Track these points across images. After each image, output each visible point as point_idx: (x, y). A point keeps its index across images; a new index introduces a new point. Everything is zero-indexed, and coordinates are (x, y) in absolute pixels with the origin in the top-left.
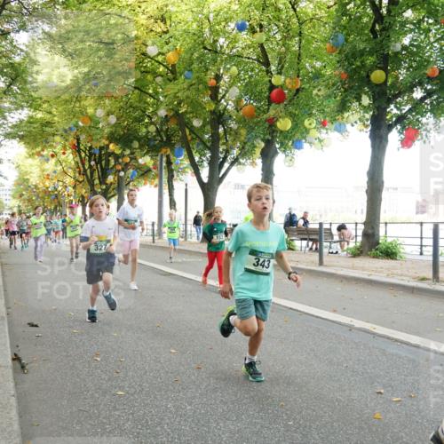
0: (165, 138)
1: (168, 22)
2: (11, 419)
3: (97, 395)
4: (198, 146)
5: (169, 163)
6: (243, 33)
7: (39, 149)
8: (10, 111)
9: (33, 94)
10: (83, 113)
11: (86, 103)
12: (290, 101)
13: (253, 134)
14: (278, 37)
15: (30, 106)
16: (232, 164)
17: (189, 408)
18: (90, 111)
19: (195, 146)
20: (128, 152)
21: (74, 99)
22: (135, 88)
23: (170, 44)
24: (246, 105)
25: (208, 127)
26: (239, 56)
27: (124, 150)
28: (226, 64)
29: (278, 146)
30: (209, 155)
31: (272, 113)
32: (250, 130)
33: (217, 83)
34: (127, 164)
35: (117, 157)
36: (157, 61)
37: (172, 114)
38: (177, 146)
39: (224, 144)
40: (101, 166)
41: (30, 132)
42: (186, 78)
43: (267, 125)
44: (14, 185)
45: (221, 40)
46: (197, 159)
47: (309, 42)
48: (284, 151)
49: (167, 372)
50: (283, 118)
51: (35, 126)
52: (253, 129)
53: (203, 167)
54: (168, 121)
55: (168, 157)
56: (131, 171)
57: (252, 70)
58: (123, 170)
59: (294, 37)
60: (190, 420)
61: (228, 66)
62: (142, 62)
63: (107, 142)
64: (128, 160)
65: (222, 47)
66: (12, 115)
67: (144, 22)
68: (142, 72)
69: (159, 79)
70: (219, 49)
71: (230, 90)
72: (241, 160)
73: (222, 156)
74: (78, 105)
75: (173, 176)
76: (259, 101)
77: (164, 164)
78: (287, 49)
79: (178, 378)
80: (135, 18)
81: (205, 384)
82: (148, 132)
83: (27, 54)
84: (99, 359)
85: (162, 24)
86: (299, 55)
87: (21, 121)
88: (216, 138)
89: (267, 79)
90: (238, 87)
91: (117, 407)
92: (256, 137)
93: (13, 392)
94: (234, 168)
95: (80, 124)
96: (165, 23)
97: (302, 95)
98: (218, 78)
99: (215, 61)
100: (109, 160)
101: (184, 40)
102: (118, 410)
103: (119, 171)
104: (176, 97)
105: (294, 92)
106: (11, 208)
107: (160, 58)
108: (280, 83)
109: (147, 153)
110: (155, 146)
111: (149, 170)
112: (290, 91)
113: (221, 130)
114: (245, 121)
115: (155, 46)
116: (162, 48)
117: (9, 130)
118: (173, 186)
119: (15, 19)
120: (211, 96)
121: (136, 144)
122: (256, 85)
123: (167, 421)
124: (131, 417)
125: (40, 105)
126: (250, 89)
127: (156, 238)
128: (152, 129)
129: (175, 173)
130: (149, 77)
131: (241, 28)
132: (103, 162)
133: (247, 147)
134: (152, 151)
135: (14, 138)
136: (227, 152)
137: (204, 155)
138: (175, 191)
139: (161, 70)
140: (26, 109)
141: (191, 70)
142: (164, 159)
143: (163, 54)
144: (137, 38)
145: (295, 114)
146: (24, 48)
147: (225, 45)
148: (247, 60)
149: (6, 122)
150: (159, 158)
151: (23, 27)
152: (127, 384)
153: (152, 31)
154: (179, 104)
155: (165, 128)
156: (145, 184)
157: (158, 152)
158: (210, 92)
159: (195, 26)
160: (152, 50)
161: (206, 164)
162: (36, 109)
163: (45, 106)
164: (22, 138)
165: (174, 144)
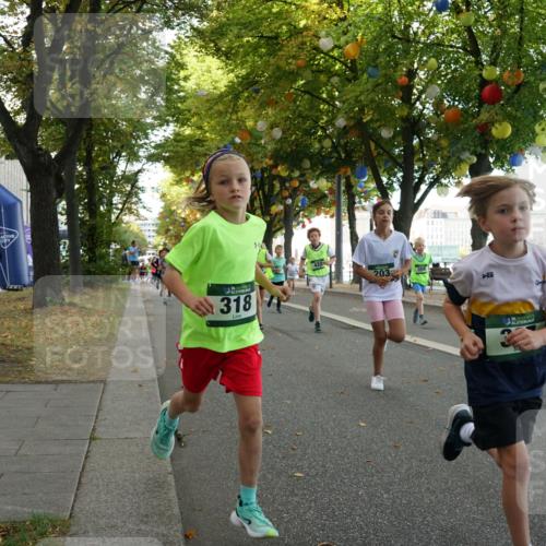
0: (343, 155)
1: (346, 6)
2: (170, 500)
3: (270, 476)
4: (385, 164)
5: (349, 187)
6: (444, 13)
7: (188, 174)
8: (153, 127)
9: (179, 105)
10: (240, 127)
11: (245, 114)
12: (509, 99)
13: (459, 146)
14: (491, 15)
15: (177, 121)
16: (431, 186)
17: (385, 496)
18: (250, 123)
19: (382, 163)
20: (297, 174)
21: (230, 110)
22: (306, 92)
23: (349, 34)
24: (449, 107)
25: (400, 139)
26: (439, 45)
27: (292, 171)
28: (421, 57)
29: (491, 160)
30: (400, 175)
31: (484, 116)
32: (455, 140)
33: (410, 81)
34: (295, 189)
35: (283, 181)
36: (332, 57)
37: (352, 123)
38: (359, 165)
39: (420, 160)
40: (264, 193)
41: (177, 152)
42: (370, 76)
43: (477, 133)
44: (159, 218)
45: (415, 25)
46: (385, 180)
47: (534, 20)
48: (502, 167)
49: (356, 451)
50: (500, 122)
51: (183, 144)
52: (459, 139)
53: (393, 190)
54: (346, 133)
55: (348, 179)
56: (301, 197)
57: (457, 62)
58: (290, 197)
59: (513, 14)
60: (388, 511)
61: (425, 58)
62: (314, 59)
63: (271, 162)
64: (297, 184)
65: (415, 33)
66: (155, 132)
67: (315, 7)
68: (313, 72)
69: (335, 80)
70: (412, 37)
71: (429, 90)
72: (443, 181)
73: (417, 175)
74: (234, 117)
75: (354, 203)
76: (467, 101)
77: (343, 188)
78: (505, 32)
79: (371, 458)
80: (304, 4)
81: (405, 467)
82: (323, 148)
83: (173, 56)
84: (270, 432)
85: (338, 9)
86: (521, 38)
87: (167, 140)
88: (409, 152)
89: (477, 72)
90: (439, 85)
91: (296, 491)
92: (464, 150)
93: (170, 469)
94: (434, 191)
95: (238, 140)
96: (342, 8)
97: (525, 91)
98: (412, 74)
99: (406, 52)
100: (273, 185)
101: (368, 27)
102: (296, 495)
103: (286, 198)
104: (357, 101)
105: (513, 87)
106: (155, 247)
107: (336, 53)
108: (494, 77)
109: (321, 174)
110: (330, 165)
111: (325, 196)
112: (507, 86)
113: (416, 141)
114: (447, 129)
115: (330, 38)
116: (338, 40)
117: (153, 151)
118: (354, 216)
119: (158, 15)
120: (402, 99)
121: (307, 164)
122: (462, 82)
123: (360, 512)
124: (313, 504)
125: (188, 120)
126: (454, 86)
127: (334, 282)
128: (327, 143)
129: (357, 200)
130: (323, 78)
131: (441, 8)
132: (266, 188)
133: (450, 163)
134: (328, 172)
135: (158, 160)
136: (425, 170)
137: (395, 175)
138: (357, 222)
139: (337, 67)
140: (171, 124)
141: (376, 66)
142: (343, 181)
143: (339, 47)
144: (306, 28)
145: (515, 117)
146: (169, 50)
147: (420, 31)
148: (450, 49)
149: (147, 141)
150: (336, 180)
151: (168, 24)
152: (306, 463)
153: (325, 18)
154: (362, 110)
155: (342, 142)
156: (318, 214)
157: (335, 172)
158: (401, 94)
159: (380, 9)
160: (326, 43)
161: (396, 186)
162: (183, 125)
163: (194, 120)
164: (167, 161)
165: (355, 162)
